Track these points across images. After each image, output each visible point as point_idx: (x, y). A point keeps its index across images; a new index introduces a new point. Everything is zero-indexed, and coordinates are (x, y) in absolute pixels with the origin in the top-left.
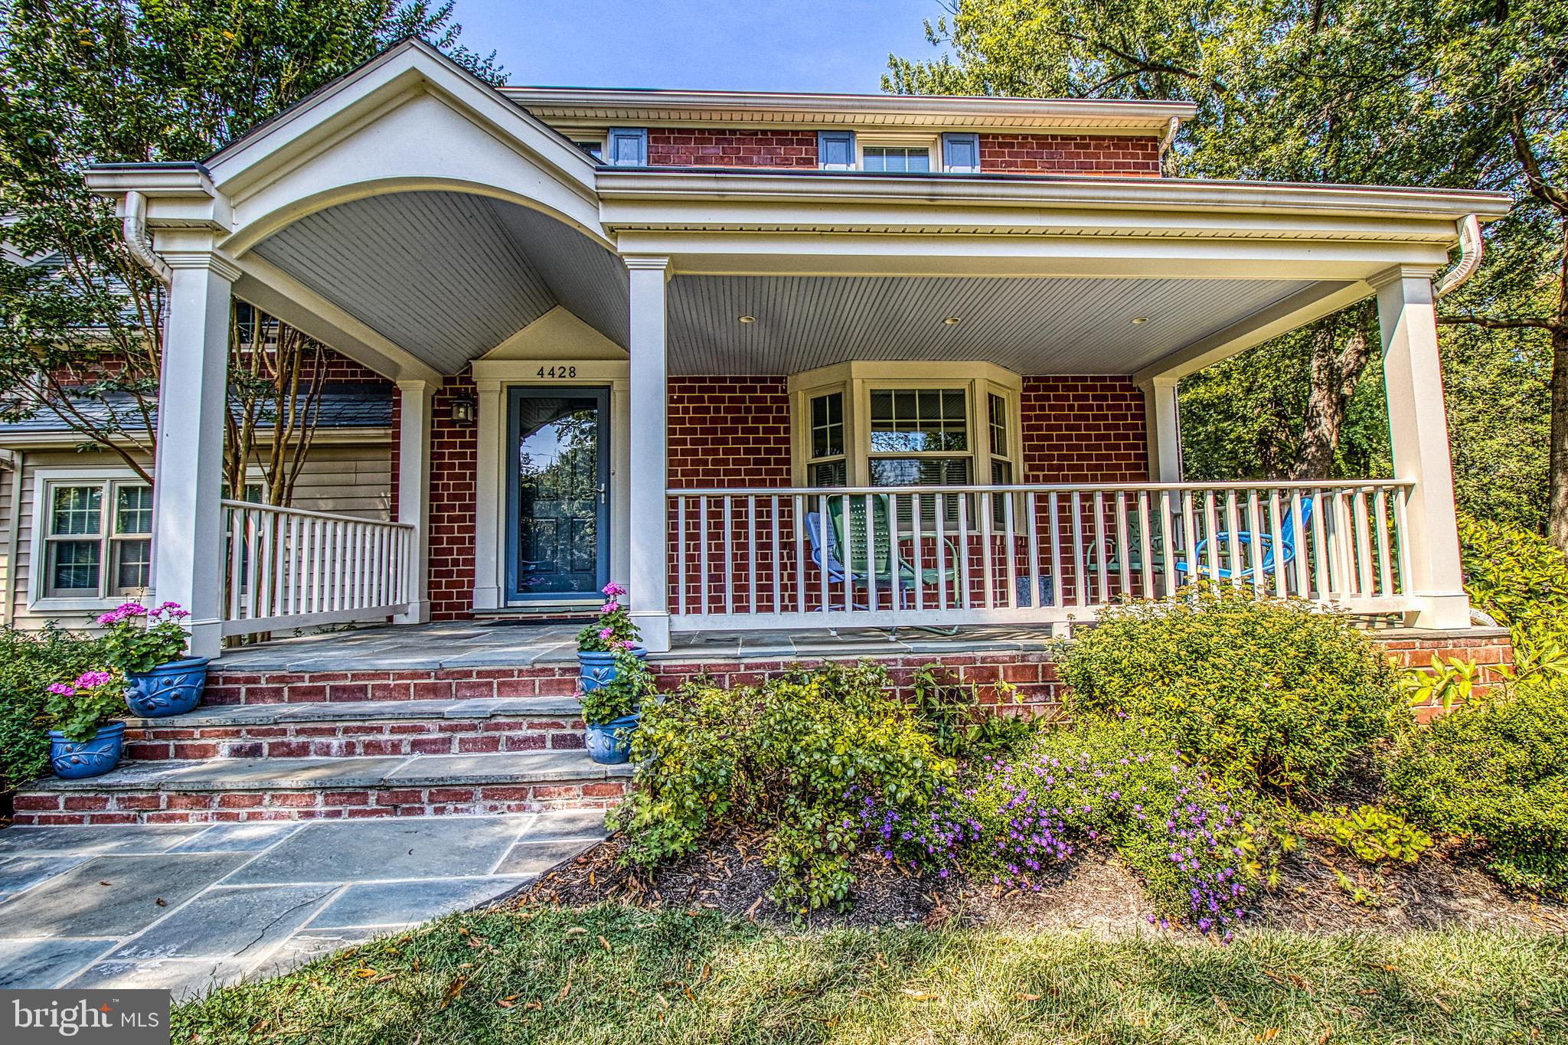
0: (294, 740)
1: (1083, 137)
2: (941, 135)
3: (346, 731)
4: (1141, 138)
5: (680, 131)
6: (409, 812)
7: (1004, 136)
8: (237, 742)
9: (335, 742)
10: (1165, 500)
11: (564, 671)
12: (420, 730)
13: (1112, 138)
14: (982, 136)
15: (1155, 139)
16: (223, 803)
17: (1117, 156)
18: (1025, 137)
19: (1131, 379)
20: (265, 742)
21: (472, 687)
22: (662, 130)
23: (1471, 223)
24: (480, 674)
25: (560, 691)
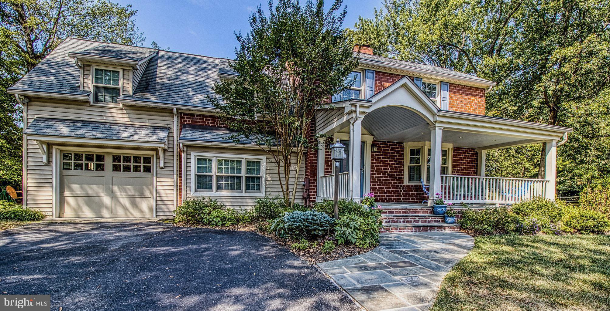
0: (395, 220)
1: (470, 87)
2: (441, 82)
3: (404, 218)
4: (482, 89)
5: (382, 72)
6: (426, 231)
7: (454, 84)
8: (386, 220)
9: (402, 220)
10: (481, 179)
11: (426, 209)
12: (415, 218)
13: (476, 88)
14: (450, 84)
15: (485, 89)
16: (400, 229)
17: (477, 93)
18: (458, 85)
19: (475, 149)
20: (391, 220)
21: (411, 212)
22: (378, 72)
23: (566, 134)
24: (413, 210)
25: (425, 213)
